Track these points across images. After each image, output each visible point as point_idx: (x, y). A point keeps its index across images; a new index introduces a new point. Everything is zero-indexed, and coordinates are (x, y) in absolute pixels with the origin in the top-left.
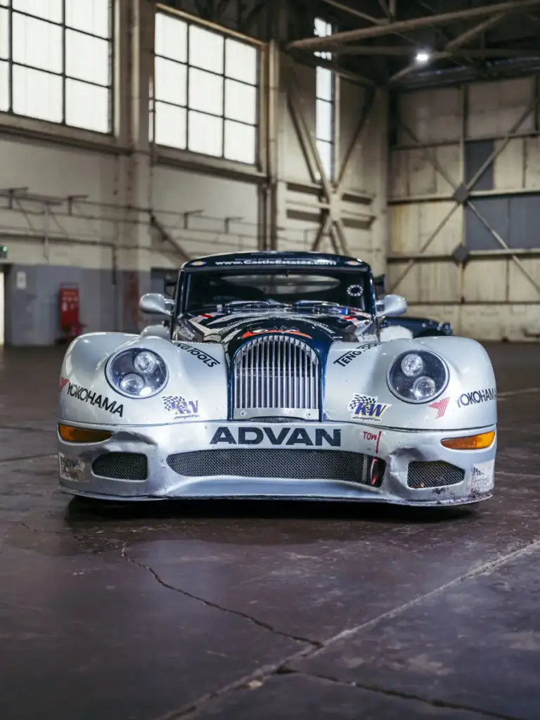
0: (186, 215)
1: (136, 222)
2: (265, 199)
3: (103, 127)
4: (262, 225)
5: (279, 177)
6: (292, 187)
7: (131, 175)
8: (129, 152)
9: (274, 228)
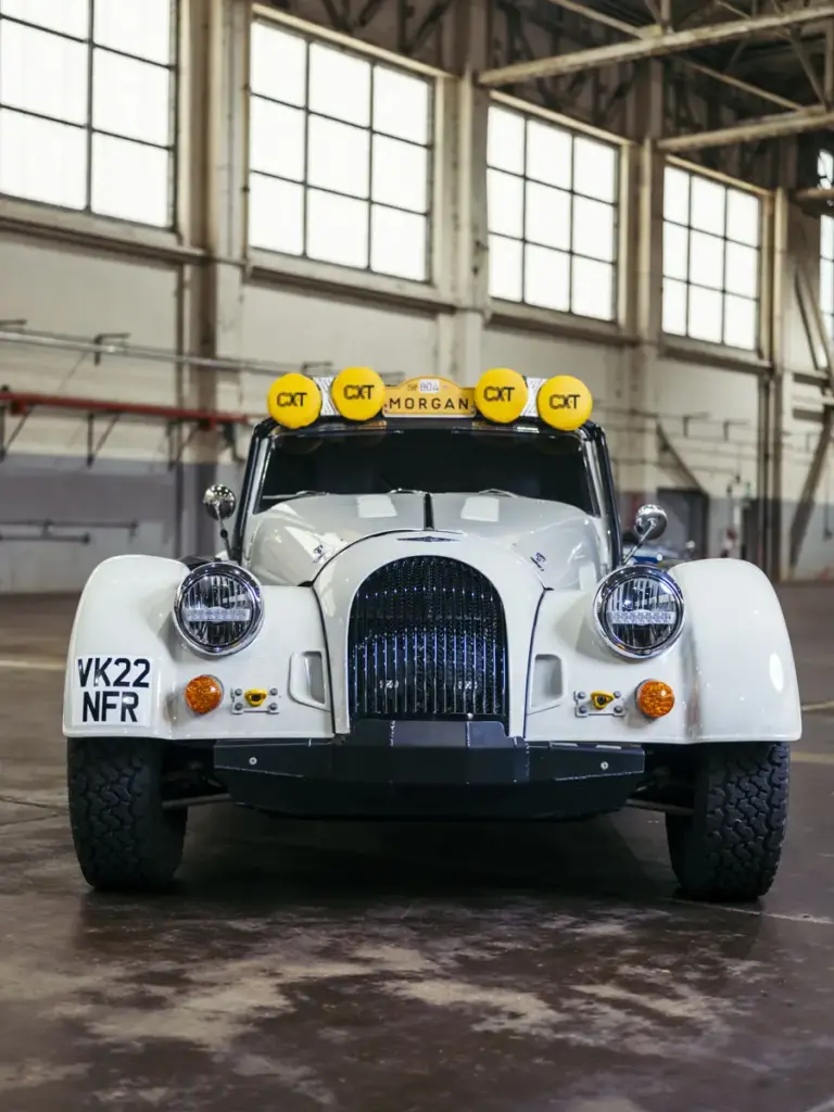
0: (686, 419)
1: (642, 431)
2: (767, 395)
3: (606, 314)
4: (763, 430)
5: (786, 365)
6: (800, 378)
7: (636, 370)
8: (634, 343)
9: (779, 432)
